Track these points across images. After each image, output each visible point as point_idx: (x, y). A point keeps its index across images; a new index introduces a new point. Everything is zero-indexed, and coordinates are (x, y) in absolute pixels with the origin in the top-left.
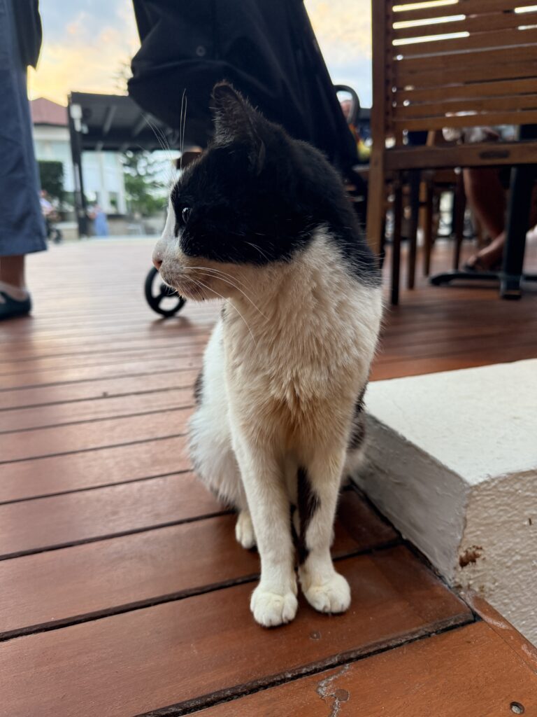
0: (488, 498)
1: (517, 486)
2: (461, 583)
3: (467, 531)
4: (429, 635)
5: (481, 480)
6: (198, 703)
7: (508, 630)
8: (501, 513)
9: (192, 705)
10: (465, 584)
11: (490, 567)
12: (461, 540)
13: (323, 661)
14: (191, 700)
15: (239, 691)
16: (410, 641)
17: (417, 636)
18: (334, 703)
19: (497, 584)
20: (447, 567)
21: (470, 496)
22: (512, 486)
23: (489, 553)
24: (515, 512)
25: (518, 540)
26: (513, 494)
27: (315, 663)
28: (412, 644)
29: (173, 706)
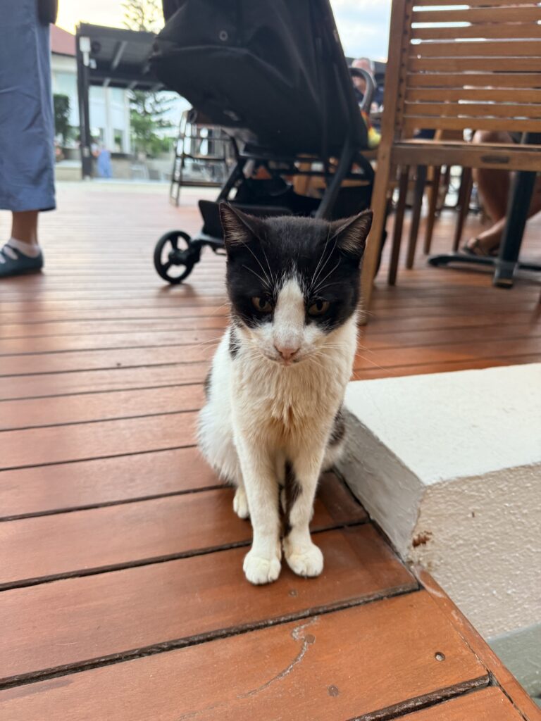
0: (439, 496)
1: (465, 487)
2: (413, 559)
3: (420, 519)
4: (381, 598)
5: (434, 482)
6: (201, 638)
7: (444, 599)
8: (450, 507)
9: (196, 639)
10: (416, 560)
11: (437, 548)
12: (415, 527)
13: (298, 612)
14: (196, 636)
15: (232, 631)
16: (366, 602)
17: (372, 599)
18: (304, 645)
19: (442, 561)
20: (402, 546)
21: (425, 494)
22: (459, 487)
23: (437, 537)
24: (462, 507)
25: (462, 528)
26: (460, 493)
27: (291, 614)
28: (366, 605)
29: (182, 639)
